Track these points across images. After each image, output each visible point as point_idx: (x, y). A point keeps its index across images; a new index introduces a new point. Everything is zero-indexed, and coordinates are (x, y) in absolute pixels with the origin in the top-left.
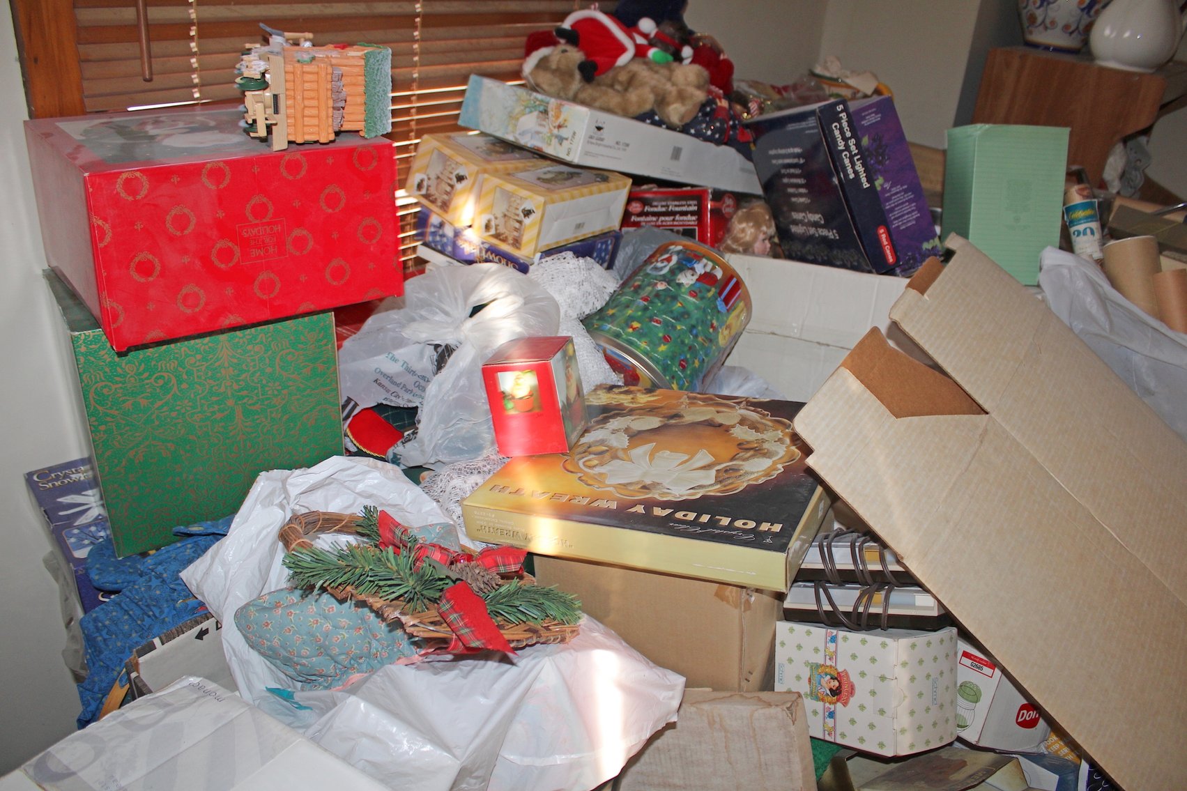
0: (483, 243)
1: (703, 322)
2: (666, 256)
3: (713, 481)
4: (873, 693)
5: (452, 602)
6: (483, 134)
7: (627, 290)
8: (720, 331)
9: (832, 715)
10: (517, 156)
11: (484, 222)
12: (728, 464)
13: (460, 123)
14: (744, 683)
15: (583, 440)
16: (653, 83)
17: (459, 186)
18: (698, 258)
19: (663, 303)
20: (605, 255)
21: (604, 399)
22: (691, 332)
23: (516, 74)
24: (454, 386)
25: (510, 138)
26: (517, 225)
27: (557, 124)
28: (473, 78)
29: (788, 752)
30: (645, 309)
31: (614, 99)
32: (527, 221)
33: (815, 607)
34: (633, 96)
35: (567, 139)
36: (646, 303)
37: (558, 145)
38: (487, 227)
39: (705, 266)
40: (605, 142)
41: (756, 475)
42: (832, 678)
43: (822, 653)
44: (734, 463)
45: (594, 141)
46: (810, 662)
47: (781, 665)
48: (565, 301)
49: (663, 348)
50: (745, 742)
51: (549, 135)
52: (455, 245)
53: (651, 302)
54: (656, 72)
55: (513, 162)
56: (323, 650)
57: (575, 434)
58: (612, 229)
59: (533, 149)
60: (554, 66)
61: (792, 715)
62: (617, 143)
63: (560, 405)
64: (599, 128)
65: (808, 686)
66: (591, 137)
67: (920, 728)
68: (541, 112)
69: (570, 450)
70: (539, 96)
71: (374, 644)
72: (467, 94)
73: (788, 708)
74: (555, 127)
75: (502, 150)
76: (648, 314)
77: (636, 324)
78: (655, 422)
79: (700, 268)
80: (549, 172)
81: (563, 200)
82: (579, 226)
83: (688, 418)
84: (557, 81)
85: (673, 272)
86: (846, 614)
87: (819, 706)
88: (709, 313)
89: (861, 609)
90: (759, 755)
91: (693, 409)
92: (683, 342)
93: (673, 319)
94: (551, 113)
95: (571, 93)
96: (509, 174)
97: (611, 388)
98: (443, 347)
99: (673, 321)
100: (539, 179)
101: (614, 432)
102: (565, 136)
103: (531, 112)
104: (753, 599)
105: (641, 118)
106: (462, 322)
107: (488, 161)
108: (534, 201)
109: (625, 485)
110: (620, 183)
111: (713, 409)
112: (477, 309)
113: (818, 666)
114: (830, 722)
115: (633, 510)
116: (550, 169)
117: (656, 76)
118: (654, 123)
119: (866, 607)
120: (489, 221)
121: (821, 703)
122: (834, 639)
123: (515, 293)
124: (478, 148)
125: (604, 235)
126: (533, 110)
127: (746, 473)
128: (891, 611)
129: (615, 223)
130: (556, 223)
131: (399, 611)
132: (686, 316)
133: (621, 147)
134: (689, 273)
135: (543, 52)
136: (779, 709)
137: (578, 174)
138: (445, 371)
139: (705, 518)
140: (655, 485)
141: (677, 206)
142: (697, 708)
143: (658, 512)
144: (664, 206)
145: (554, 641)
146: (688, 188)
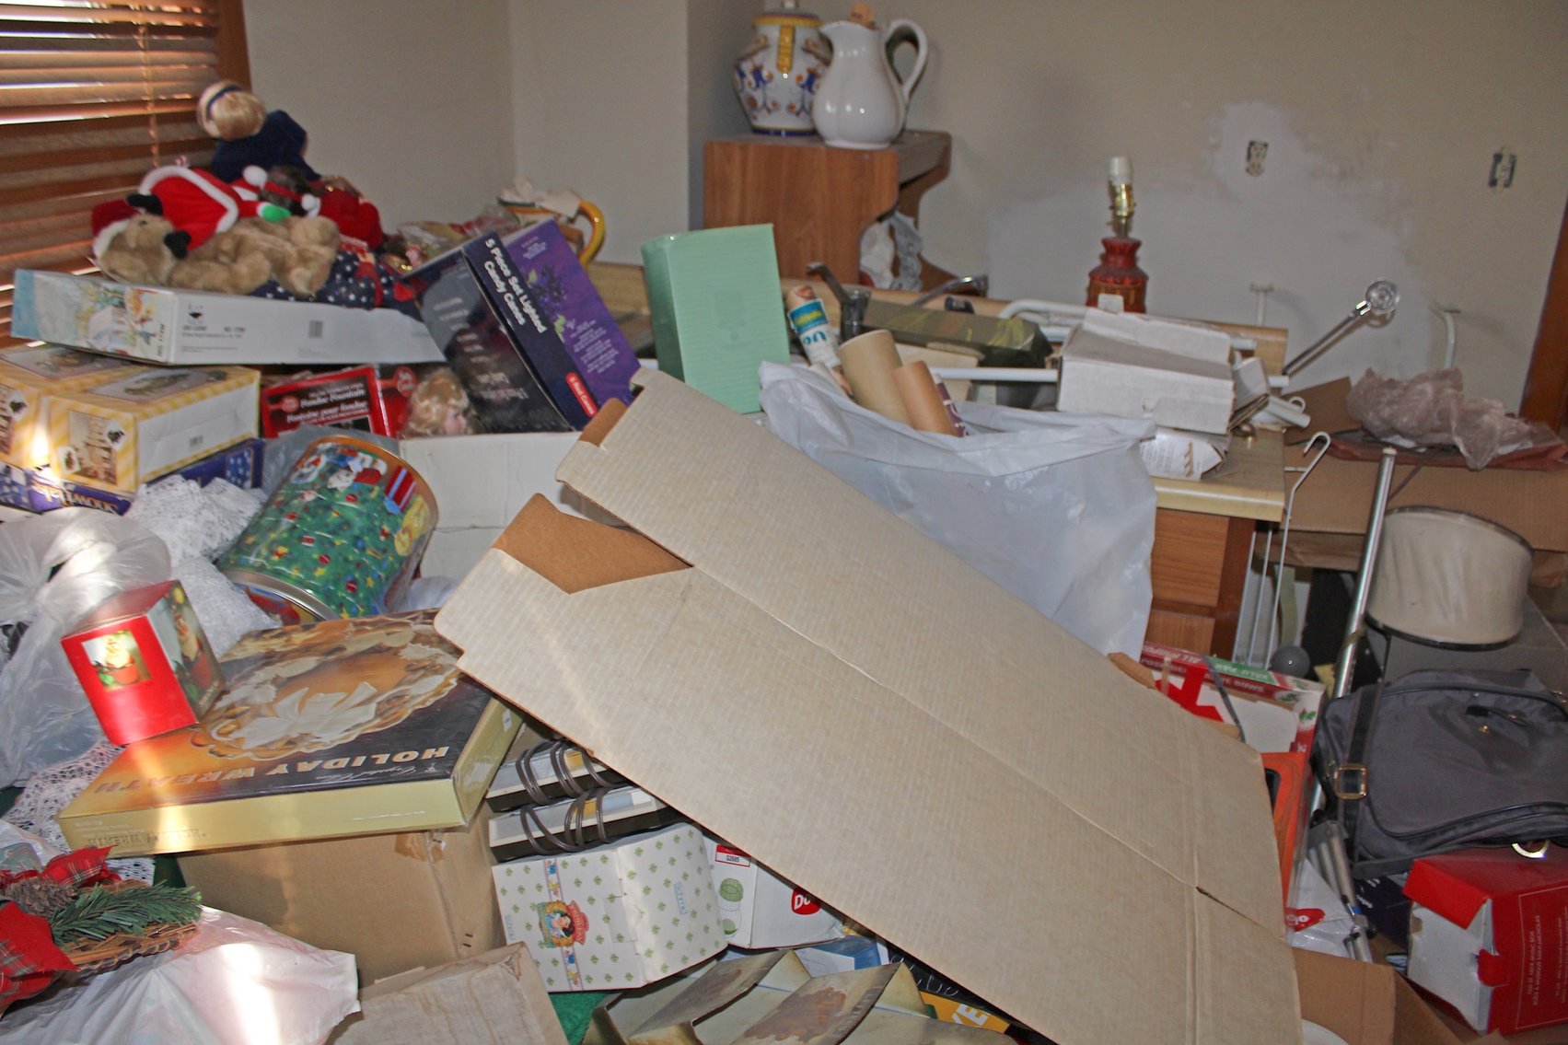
0: (66, 484)
1: (371, 530)
2: (313, 458)
3: (371, 715)
4: (607, 919)
6: (50, 345)
7: (269, 510)
8: (396, 536)
9: (572, 959)
10: (98, 365)
11: (63, 457)
12: (395, 691)
13: (14, 334)
14: (463, 951)
15: (220, 705)
16: (266, 245)
17: (17, 417)
18: (353, 453)
19: (313, 516)
20: (245, 472)
21: (254, 648)
22: (355, 545)
23: (84, 262)
24: (33, 675)
25: (83, 344)
26: (105, 454)
27: (138, 318)
28: (19, 273)
29: (520, 1015)
30: (294, 528)
31: (217, 274)
32: (117, 447)
33: (523, 837)
34: (243, 268)
35: (154, 335)
36: (292, 521)
37: (145, 345)
38: (69, 463)
39: (363, 461)
40: (207, 332)
41: (423, 697)
42: (562, 916)
43: (545, 890)
44: (400, 689)
45: (192, 332)
46: (536, 903)
47: (508, 917)
48: (180, 538)
49: (321, 572)
50: (471, 1018)
51: (131, 333)
52: (31, 494)
53: (301, 519)
54: (272, 232)
55: (91, 376)
57: (205, 698)
58: (247, 437)
59: (116, 354)
60: (132, 245)
61: (513, 969)
62: (227, 329)
63: (173, 666)
64: (196, 315)
65: (540, 932)
66: (187, 328)
67: (670, 945)
68: (116, 306)
69: (201, 718)
70: (111, 286)
72: (16, 296)
73: (507, 963)
74: (136, 322)
75: (75, 362)
76: (296, 534)
77: (282, 550)
78: (310, 662)
79: (356, 465)
80: (144, 379)
81: (161, 412)
82: (195, 441)
83: (351, 649)
84: (139, 262)
85: (324, 476)
86: (559, 835)
87: (557, 952)
88: (376, 518)
89: (573, 826)
90: (491, 1029)
91: (360, 637)
92: (346, 560)
93: (330, 533)
94: (129, 305)
95: (163, 278)
96: (85, 391)
97: (261, 634)
98: (15, 627)
99: (330, 536)
100: (128, 390)
101: (258, 686)
102: (151, 331)
103: (103, 307)
104: (443, 845)
105: (260, 292)
106: (37, 589)
107: (53, 379)
108: (120, 419)
109: (265, 746)
110: (242, 379)
111: (382, 632)
112: (55, 570)
113: (544, 905)
114: (572, 967)
115: (273, 772)
116: (146, 375)
117: (271, 238)
118: (278, 296)
119: (578, 823)
120: (69, 455)
121: (558, 949)
122: (553, 869)
123: (104, 540)
124: (38, 364)
125: (237, 448)
126: (105, 304)
127: (413, 697)
128: (607, 819)
129: (251, 429)
130: (159, 445)
132: (345, 528)
133: (233, 333)
134: (342, 474)
135: (117, 227)
136: (497, 967)
137: (184, 376)
138: (17, 656)
139: (360, 761)
140: (303, 736)
141: (338, 393)
142: (406, 994)
143: (304, 767)
144: (323, 397)
145: (162, 947)
146: (349, 369)
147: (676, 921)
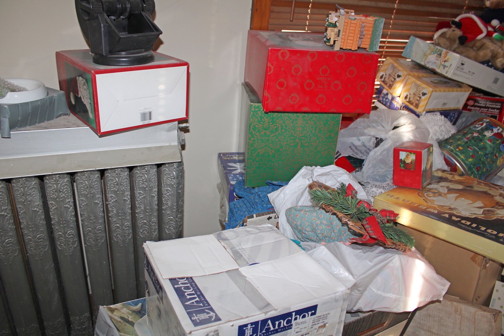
0: (402, 104)
1: (492, 153)
2: (481, 123)
3: (481, 213)
5: (368, 222)
6: (412, 61)
7: (460, 133)
8: (499, 158)
10: (424, 71)
11: (405, 95)
12: (489, 209)
13: (402, 55)
15: (428, 187)
16: (493, 48)
17: (398, 79)
18: (496, 126)
19: (475, 141)
20: (453, 119)
21: (440, 174)
22: (485, 156)
23: (431, 38)
24: (381, 154)
25: (423, 63)
26: (418, 99)
27: (444, 60)
28: (412, 37)
29: (489, 333)
30: (467, 142)
31: (472, 53)
32: (423, 98)
34: (481, 53)
35: (447, 67)
36: (467, 140)
37: (443, 69)
38: (406, 98)
39: (498, 130)
41: (502, 215)
44: (493, 209)
45: (459, 69)
48: (432, 132)
49: (470, 160)
50: (470, 323)
51: (440, 64)
52: (391, 103)
53: (470, 140)
54: (495, 44)
55: (421, 74)
56: (314, 230)
57: (425, 183)
58: (458, 108)
59: (432, 69)
60: (448, 36)
61: (495, 318)
62: (469, 72)
63: (422, 170)
64: (463, 64)
66: (458, 67)
68: (438, 54)
69: (422, 188)
70: (439, 48)
71: (333, 234)
72: (408, 44)
73: (493, 314)
74: (443, 61)
75: (418, 68)
76: (467, 145)
77: (460, 148)
78: (460, 187)
79: (495, 130)
80: (436, 80)
81: (440, 91)
82: (444, 104)
83: (476, 188)
84: (447, 43)
85: (483, 130)
88: (495, 150)
90: (475, 331)
91: (479, 186)
92: (480, 159)
93: (478, 149)
94: (442, 55)
95: (453, 49)
96: (419, 78)
97: (444, 171)
98: (379, 139)
99: (478, 150)
100: (431, 82)
101: (441, 186)
102: (447, 65)
103: (434, 54)
105: (483, 63)
106: (389, 131)
107: (412, 71)
108: (428, 90)
109: (442, 206)
110: (467, 89)
111: (488, 188)
112: (395, 128)
115: (444, 215)
116: (437, 79)
118: (488, 66)
120: (407, 95)
123: (413, 124)
124: (408, 65)
125: (454, 110)
126: (435, 53)
127: (497, 214)
129: (461, 106)
130: (435, 101)
131: (348, 219)
132: (484, 149)
133: (471, 73)
134: (490, 132)
135: (444, 30)
136: (489, 314)
137: (449, 83)
138: (378, 148)
139: (474, 225)
140: (455, 209)
141: (490, 105)
142: (451, 303)
143: (454, 218)
144: (483, 104)
145: (401, 250)
146: (498, 98)
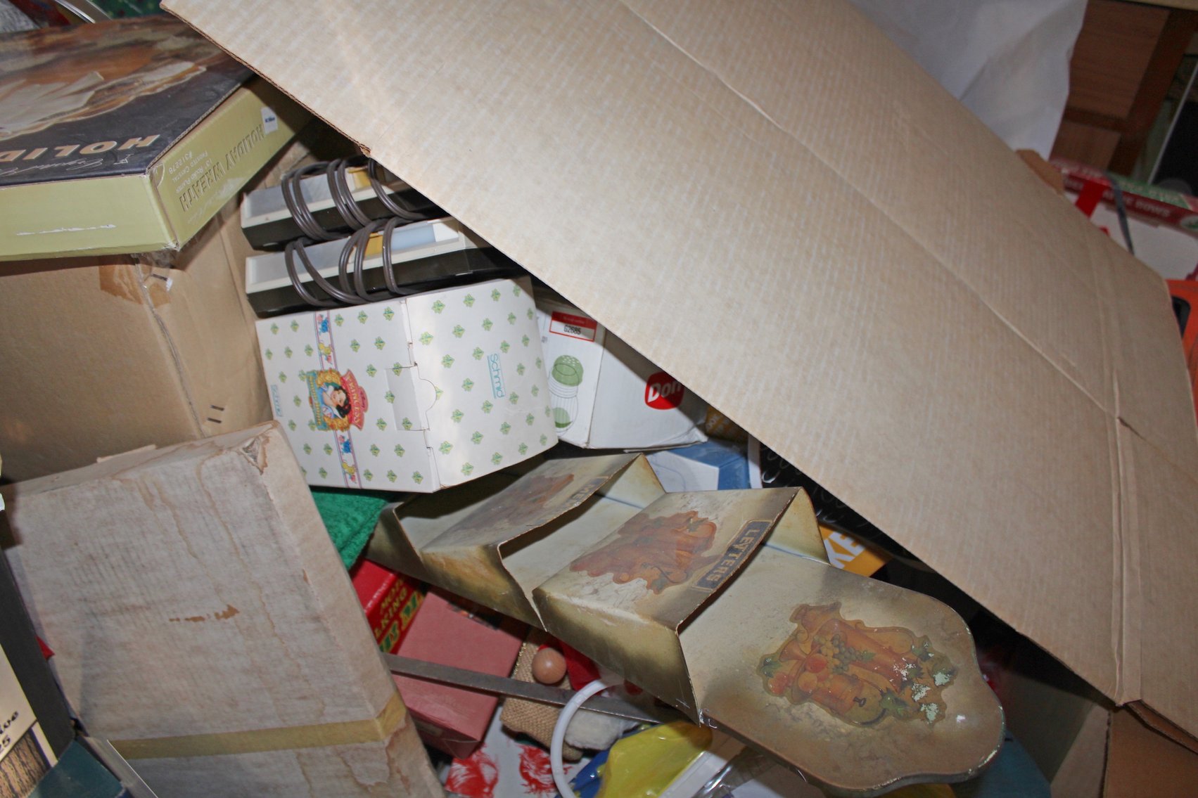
4: (391, 397)
9: (348, 447)
14: (208, 427)
33: (286, 282)
42: (336, 389)
43: (316, 353)
50: (204, 518)
61: (255, 458)
67: (477, 438)
73: (246, 449)
86: (333, 280)
87: (330, 437)
89: (350, 268)
90: (229, 534)
104: (169, 283)
113: (315, 374)
114: (347, 456)
119: (358, 263)
121: (331, 432)
122: (325, 326)
128: (395, 260)
136: (233, 454)
142: (122, 481)
147: (487, 407)
